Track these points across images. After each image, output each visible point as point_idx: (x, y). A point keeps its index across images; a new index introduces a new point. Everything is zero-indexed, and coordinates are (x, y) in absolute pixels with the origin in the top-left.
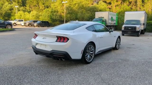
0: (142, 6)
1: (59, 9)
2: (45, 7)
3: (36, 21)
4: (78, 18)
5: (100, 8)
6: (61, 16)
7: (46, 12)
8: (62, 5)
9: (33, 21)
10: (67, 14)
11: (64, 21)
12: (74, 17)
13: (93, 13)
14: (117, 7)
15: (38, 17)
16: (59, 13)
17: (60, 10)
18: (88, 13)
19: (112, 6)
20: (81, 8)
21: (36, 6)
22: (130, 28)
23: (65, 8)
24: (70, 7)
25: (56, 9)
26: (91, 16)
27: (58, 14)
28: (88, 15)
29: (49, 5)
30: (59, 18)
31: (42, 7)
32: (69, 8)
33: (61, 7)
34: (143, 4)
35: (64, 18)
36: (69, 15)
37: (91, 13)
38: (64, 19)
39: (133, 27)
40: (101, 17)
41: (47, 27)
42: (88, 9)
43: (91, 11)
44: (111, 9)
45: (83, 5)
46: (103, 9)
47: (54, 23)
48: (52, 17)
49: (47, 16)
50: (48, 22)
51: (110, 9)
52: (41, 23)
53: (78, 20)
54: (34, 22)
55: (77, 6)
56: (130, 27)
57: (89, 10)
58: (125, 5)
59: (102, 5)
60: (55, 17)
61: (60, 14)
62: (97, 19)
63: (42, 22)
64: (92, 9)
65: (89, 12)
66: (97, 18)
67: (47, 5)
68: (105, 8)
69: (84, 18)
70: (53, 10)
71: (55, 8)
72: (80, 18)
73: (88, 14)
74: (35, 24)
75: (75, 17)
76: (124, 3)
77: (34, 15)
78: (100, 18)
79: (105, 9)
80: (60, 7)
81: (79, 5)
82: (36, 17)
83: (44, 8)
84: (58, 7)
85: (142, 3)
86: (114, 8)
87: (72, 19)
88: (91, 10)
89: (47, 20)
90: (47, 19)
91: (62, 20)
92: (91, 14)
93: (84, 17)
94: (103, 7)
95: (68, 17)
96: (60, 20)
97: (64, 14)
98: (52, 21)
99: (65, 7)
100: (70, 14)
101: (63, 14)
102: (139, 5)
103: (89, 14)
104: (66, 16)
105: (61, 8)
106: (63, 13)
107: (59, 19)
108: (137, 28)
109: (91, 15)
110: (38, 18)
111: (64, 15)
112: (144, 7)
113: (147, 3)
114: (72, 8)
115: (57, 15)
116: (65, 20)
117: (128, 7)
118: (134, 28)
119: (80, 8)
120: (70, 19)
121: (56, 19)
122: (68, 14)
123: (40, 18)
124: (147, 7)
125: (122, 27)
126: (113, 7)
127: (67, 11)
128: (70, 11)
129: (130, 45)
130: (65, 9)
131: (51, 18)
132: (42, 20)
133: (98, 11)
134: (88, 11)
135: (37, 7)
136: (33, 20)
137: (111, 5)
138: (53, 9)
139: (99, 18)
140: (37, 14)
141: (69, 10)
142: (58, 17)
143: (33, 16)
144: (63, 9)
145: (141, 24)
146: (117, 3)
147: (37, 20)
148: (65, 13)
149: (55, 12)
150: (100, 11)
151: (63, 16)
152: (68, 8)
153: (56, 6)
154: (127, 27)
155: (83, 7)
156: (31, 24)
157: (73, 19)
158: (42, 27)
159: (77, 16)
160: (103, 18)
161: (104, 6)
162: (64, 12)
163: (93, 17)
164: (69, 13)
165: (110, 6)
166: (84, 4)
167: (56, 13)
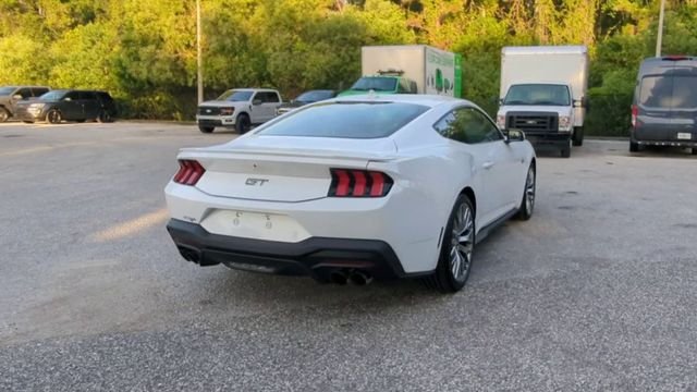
0: (554, 24)
1: (165, 29)
2: (73, 14)
3: (39, 92)
4: (269, 75)
5: (372, 30)
6: (178, 66)
7: (94, 43)
8: (184, 10)
9: (17, 93)
10: (210, 54)
11: (194, 90)
12: (251, 69)
13: (344, 49)
14: (450, 26)
15: (41, 67)
16: (169, 47)
17: (173, 33)
18: (319, 50)
19: (424, 20)
20: (281, 27)
21: (23, 11)
22: (531, 122)
23: (199, 23)
24: (225, 21)
25: (152, 29)
26: (335, 67)
27: (161, 55)
28: (323, 59)
29: (96, 6)
30: (170, 74)
31: (59, 14)
32: (220, 22)
33: (175, 17)
34: (558, 14)
35: (197, 76)
36: (221, 62)
37: (334, 49)
38: (195, 80)
39: (545, 118)
40: (391, 72)
41: (103, 121)
42: (318, 32)
43: (331, 42)
44: (424, 34)
45: (292, 11)
46: (387, 33)
47: (142, 99)
48: (132, 70)
49: (98, 63)
50: (104, 96)
51: (417, 30)
52: (68, 99)
53: (271, 82)
54: (26, 94)
55: (263, 16)
56: (532, 118)
57: (324, 37)
58: (484, 14)
59: (382, 14)
60: (149, 71)
61: (174, 56)
62: (374, 78)
63: (74, 95)
64: (337, 31)
65: (328, 46)
66: (370, 75)
67: (87, 7)
68: (398, 26)
69: (304, 74)
70: (135, 35)
71: (146, 21)
72: (279, 74)
73: (321, 56)
74: (35, 108)
75: (255, 70)
76: (479, 5)
77: (20, 55)
78: (387, 76)
79: (398, 34)
80: (173, 17)
81: (273, 11)
82: (34, 69)
83: (69, 21)
84: (163, 19)
85: (553, 7)
86: (434, 28)
87: (240, 77)
88: (335, 35)
89: (99, 87)
90: (96, 80)
91: (186, 82)
92: (334, 55)
93: (305, 70)
94: (386, 22)
95: (218, 71)
96: (173, 84)
97: (196, 55)
98: (126, 89)
99: (199, 17)
100: (229, 52)
101: (189, 55)
102: (542, 20)
103: (324, 53)
104: (205, 65)
105: (176, 21)
106: (188, 46)
107: (168, 79)
108: (560, 120)
109: (337, 61)
110: (46, 72)
111: (195, 58)
112: (564, 26)
113: (573, 10)
114: (238, 24)
115: (157, 60)
116: (204, 83)
117: (498, 26)
118: (548, 120)
119: (278, 24)
120: (230, 82)
121: (154, 80)
122: (215, 54)
123: (56, 76)
124: (575, 25)
125: (499, 118)
126: (430, 24)
127: (214, 38)
128: (228, 42)
129: (562, 195)
130: (199, 31)
131: (121, 76)
132: (67, 86)
133: (368, 40)
134: (319, 40)
135: (25, 16)
136: (19, 88)
137: (421, 16)
138: (136, 26)
139: (382, 73)
140: (36, 53)
141: (219, 33)
142: (162, 71)
143: (16, 62)
144: (186, 29)
145: (574, 101)
146: (448, 7)
147: (39, 85)
148: (199, 50)
149: (145, 43)
150: (377, 40)
151: (189, 63)
152: (214, 24)
153: (148, 14)
154: (518, 117)
155: (293, 19)
156: (8, 107)
157: (245, 77)
158: (70, 120)
159: (265, 66)
160: (401, 73)
161: (392, 19)
162: (196, 42)
163: (345, 71)
164: (222, 50)
165: (416, 17)
166: (297, 5)
167: (151, 48)
